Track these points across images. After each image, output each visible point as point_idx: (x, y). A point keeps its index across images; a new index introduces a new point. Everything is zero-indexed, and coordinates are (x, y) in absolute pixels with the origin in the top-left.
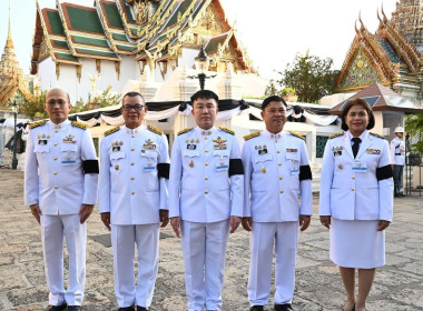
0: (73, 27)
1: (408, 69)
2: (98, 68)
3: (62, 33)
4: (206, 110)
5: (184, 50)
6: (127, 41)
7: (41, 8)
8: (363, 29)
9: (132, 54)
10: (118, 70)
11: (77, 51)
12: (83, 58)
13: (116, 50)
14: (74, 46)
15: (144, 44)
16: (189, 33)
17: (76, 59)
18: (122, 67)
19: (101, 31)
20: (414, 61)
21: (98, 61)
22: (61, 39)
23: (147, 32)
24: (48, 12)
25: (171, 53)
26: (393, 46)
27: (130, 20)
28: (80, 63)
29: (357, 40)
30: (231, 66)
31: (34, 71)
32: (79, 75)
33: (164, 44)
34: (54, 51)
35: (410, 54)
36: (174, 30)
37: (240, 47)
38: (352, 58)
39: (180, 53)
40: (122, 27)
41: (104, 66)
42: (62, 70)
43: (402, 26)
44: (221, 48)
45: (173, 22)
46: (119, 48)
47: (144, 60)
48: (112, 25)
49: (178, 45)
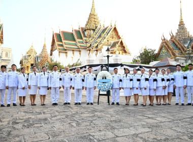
0: (65, 39)
1: (182, 52)
2: (73, 53)
3: (61, 41)
5: (104, 46)
6: (83, 43)
7: (54, 33)
8: (164, 39)
9: (85, 48)
10: (80, 54)
11: (66, 47)
13: (80, 47)
14: (65, 46)
15: (89, 44)
16: (105, 40)
17: (66, 50)
18: (82, 53)
19: (75, 40)
20: (183, 50)
21: (73, 50)
22: (61, 43)
23: (91, 41)
24: (56, 34)
25: (99, 47)
26: (176, 45)
27: (85, 36)
28: (67, 51)
29: (163, 43)
30: (121, 52)
31: (51, 55)
32: (66, 56)
33: (96, 45)
34: (58, 47)
35: (182, 47)
36: (100, 39)
37: (124, 45)
38: (161, 49)
39: (102, 47)
40: (82, 38)
41: (75, 52)
42: (61, 54)
43: (180, 38)
44: (117, 45)
45: (100, 36)
46: (80, 46)
47: (90, 50)
48: (78, 38)
49: (102, 45)
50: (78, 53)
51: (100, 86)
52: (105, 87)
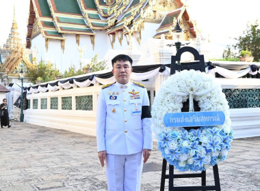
0: (58, 10)
2: (78, 41)
3: (50, 15)
4: (123, 70)
5: (146, 24)
6: (99, 19)
9: (103, 29)
10: (93, 42)
11: (61, 28)
12: (66, 34)
13: (91, 27)
14: (58, 25)
15: (114, 20)
16: (149, 10)
17: (61, 35)
18: (96, 40)
19: (79, 12)
21: (77, 36)
22: (49, 20)
25: (135, 26)
27: (102, 3)
28: (64, 38)
31: (29, 46)
32: (63, 47)
33: (129, 20)
34: (44, 29)
36: (137, 8)
37: (191, 19)
39: (142, 27)
40: (95, 8)
41: (82, 39)
42: (50, 44)
45: (136, 2)
46: (92, 24)
47: (114, 34)
48: (87, 8)
49: (141, 21)
50: (88, 40)
51: (173, 145)
52: (201, 151)
